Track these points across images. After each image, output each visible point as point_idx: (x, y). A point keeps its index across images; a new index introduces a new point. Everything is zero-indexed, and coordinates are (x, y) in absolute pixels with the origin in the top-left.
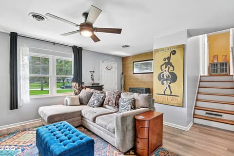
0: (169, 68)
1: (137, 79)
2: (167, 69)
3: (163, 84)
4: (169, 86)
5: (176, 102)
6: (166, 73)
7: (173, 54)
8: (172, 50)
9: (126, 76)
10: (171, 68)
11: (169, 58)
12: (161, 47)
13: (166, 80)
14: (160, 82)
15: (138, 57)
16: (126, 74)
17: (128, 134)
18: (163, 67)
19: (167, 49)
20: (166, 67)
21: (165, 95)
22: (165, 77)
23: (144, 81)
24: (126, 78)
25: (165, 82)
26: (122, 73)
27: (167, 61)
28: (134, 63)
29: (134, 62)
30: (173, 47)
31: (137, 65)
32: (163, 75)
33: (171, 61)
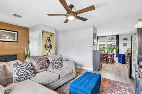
3: (47, 50)
4: (49, 51)
6: (48, 44)
7: (51, 36)
10: (50, 42)
12: (47, 31)
13: (48, 48)
18: (47, 41)
21: (48, 55)
25: (48, 49)
30: (51, 33)
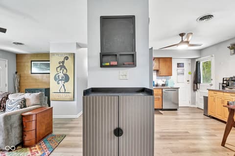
0: (63, 70)
1: (36, 79)
2: (61, 71)
4: (63, 85)
5: (69, 98)
6: (61, 75)
7: (67, 59)
8: (65, 56)
9: (22, 75)
10: (65, 71)
11: (63, 62)
13: (61, 80)
14: (56, 82)
15: (37, 57)
16: (22, 73)
17: (13, 131)
18: (59, 69)
19: (62, 54)
20: (61, 69)
21: (60, 93)
22: (60, 78)
23: (44, 81)
24: (22, 78)
25: (60, 82)
26: (16, 73)
27: (61, 64)
28: (33, 62)
29: (31, 61)
30: (66, 54)
31: (36, 65)
32: (59, 76)
33: (64, 65)
